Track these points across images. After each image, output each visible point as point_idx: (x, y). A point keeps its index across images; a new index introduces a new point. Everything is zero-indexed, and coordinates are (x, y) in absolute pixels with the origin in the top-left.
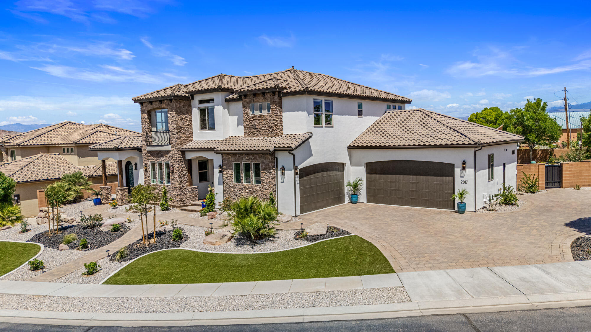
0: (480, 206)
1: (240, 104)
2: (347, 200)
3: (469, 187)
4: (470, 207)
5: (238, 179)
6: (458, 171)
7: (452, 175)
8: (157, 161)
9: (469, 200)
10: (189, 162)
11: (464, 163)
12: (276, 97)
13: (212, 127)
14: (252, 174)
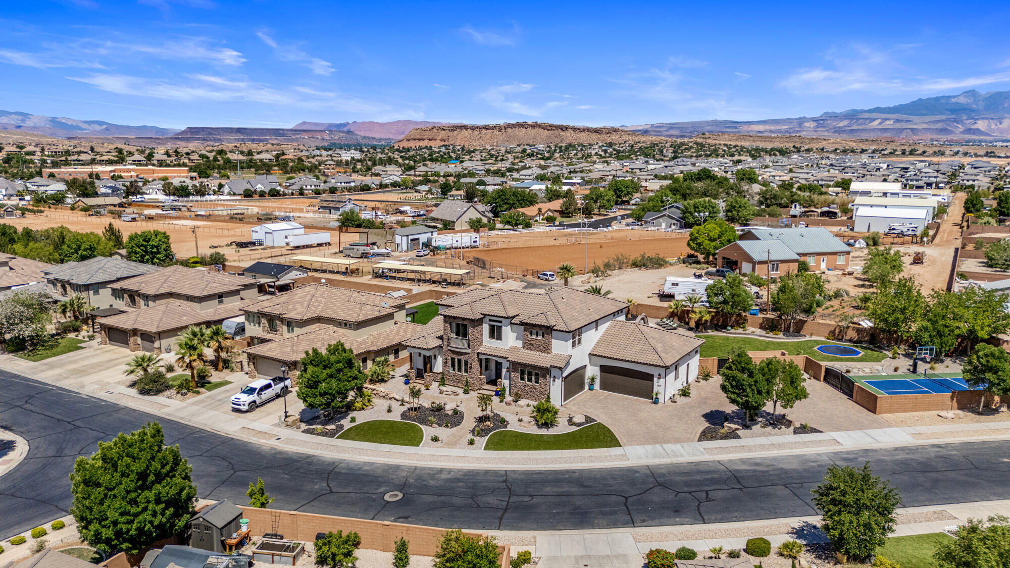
0: (667, 398)
1: (522, 328)
2: (587, 387)
3: (661, 390)
4: (661, 400)
5: (522, 379)
6: (655, 379)
7: (652, 380)
8: (456, 357)
9: (661, 397)
10: (480, 361)
11: (660, 375)
12: (549, 331)
13: (499, 338)
14: (533, 378)
